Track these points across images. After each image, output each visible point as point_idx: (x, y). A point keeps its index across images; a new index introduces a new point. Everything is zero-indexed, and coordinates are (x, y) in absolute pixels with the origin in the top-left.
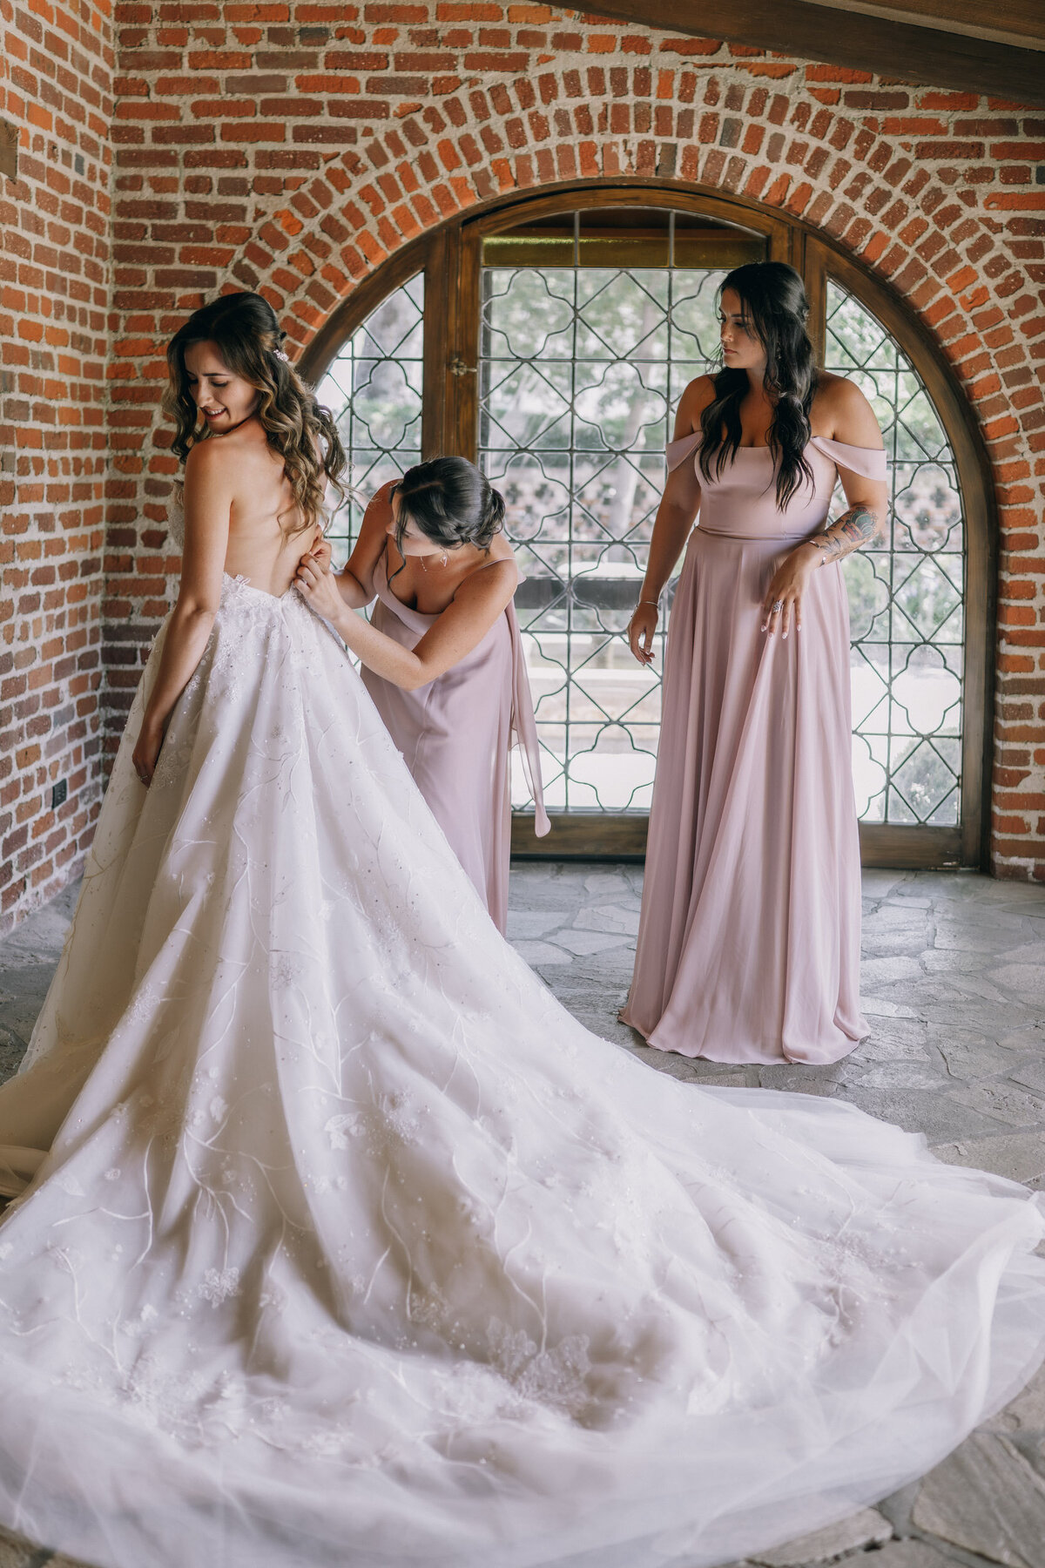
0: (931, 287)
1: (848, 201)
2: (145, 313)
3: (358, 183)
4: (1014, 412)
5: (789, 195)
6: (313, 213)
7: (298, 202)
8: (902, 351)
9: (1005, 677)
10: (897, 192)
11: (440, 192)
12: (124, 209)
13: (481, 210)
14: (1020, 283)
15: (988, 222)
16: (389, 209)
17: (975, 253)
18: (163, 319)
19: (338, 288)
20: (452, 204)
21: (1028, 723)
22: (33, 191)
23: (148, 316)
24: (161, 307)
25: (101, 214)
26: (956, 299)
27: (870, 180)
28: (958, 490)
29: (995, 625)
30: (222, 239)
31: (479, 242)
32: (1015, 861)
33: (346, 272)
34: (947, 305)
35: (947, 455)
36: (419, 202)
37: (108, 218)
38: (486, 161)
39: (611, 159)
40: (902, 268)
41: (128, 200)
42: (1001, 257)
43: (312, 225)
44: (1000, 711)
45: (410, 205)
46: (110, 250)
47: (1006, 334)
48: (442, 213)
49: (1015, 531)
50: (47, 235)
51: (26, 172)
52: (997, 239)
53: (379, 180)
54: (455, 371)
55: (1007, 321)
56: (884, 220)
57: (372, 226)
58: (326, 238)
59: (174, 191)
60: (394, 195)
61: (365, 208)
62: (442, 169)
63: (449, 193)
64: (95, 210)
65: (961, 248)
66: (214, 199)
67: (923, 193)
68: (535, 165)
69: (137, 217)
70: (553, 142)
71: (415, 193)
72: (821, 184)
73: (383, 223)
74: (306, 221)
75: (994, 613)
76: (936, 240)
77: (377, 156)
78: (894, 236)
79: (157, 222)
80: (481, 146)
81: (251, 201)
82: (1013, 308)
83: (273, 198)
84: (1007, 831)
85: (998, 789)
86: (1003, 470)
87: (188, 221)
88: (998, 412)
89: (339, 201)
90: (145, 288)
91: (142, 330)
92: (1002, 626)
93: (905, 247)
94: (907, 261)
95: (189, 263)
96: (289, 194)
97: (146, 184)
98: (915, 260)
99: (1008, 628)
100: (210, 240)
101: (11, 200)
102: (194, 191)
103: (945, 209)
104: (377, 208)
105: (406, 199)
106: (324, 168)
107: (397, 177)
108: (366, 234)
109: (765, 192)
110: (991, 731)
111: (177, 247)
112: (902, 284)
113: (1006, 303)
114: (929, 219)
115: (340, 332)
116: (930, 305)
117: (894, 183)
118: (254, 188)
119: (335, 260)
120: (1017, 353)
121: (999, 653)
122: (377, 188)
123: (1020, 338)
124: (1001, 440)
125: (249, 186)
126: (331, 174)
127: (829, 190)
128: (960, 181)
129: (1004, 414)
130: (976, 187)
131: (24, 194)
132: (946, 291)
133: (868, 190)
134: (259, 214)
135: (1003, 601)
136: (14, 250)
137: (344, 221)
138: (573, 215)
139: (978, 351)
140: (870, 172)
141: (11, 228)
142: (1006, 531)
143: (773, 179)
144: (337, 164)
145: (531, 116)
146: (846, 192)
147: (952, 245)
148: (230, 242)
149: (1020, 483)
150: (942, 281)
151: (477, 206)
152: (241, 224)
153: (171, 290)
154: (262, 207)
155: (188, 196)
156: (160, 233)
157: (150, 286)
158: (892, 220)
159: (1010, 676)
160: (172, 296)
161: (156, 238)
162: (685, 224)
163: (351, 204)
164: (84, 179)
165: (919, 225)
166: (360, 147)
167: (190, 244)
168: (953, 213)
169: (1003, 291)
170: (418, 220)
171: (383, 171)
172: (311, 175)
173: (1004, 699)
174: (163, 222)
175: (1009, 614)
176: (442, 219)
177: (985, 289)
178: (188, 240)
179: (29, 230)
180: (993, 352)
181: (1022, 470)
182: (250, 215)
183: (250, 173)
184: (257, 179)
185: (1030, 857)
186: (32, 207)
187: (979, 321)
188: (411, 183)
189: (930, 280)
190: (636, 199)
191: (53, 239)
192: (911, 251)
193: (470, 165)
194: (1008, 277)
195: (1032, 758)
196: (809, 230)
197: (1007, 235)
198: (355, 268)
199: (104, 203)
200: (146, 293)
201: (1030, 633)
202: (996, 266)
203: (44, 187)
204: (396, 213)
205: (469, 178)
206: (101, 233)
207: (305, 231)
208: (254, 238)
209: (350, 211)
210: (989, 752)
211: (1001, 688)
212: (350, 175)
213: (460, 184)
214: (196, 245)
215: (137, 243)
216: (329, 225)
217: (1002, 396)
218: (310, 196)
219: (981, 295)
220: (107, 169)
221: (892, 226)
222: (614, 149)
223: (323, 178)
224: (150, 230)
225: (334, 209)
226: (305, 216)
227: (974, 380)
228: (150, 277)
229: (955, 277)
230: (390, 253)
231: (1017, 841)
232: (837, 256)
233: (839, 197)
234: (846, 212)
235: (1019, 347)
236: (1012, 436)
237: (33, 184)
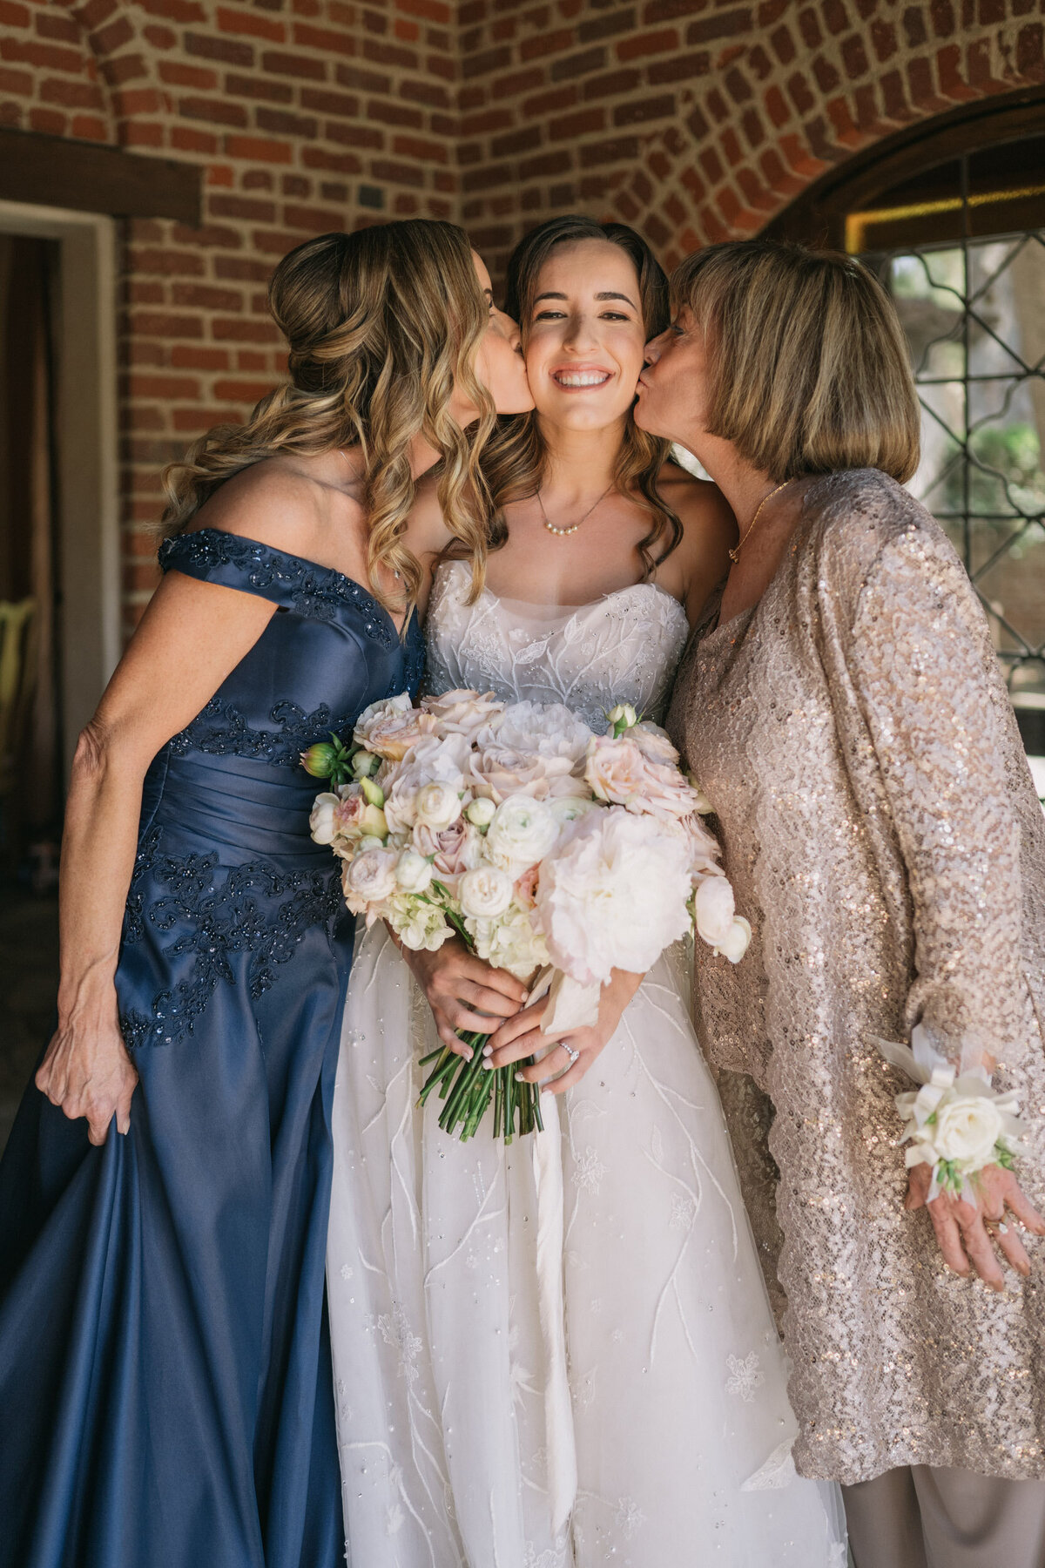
3: (679, 164)
6: (635, 213)
11: (769, 161)
16: (712, 192)
31: (840, 226)
36: (746, 178)
38: (819, 108)
39: (979, 63)
45: (735, 185)
53: (701, 158)
57: (694, 219)
59: (511, 211)
60: (717, 174)
62: (769, 128)
68: (879, 98)
70: (902, 57)
71: (740, 167)
73: (706, 214)
77: (698, 126)
80: (813, 87)
83: (597, 201)
89: (661, 193)
97: (487, 209)
102: (527, 209)
104: (699, 194)
105: (730, 179)
106: (645, 154)
107: (720, 149)
108: (688, 232)
118: (580, 193)
122: (700, 169)
125: (575, 192)
126: (652, 160)
138: (961, 160)
144: (657, 146)
145: (874, 26)
155: (524, 215)
163: (672, 195)
166: (678, 121)
170: (744, 202)
171: (704, 144)
172: (632, 166)
174: (503, 250)
183: (574, 176)
184: (583, 182)
188: (735, 154)
193: (801, 115)
205: (802, 134)
212: (670, 157)
216: (651, 226)
218: (631, 193)
222: (984, 49)
223: (644, 167)
225: (656, 206)
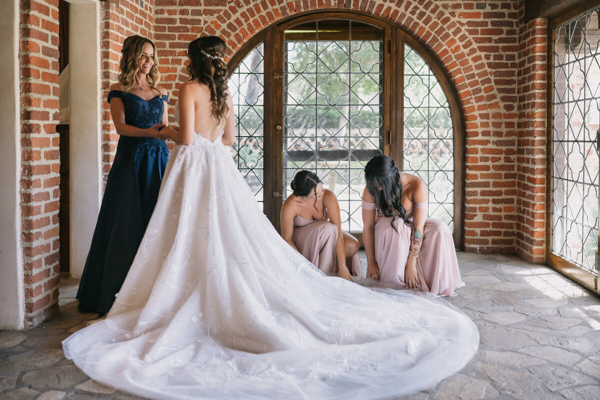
0: (440, 46)
1: (411, 16)
2: (166, 57)
3: (240, 11)
4: (470, 89)
5: (390, 14)
6: (224, 22)
7: (219, 18)
8: (431, 69)
9: (468, 181)
10: (428, 13)
11: (269, 14)
12: (158, 21)
13: (283, 21)
14: (471, 44)
15: (459, 22)
16: (251, 20)
17: (455, 33)
18: (172, 59)
19: (234, 48)
20: (273, 18)
21: (476, 197)
22: (125, 11)
23: (167, 59)
24: (171, 55)
25: (150, 23)
26: (449, 50)
27: (419, 8)
28: (451, 117)
29: (464, 164)
30: (192, 31)
31: (283, 32)
32: (472, 246)
33: (236, 42)
34: (446, 51)
35: (447, 105)
36: (262, 17)
37: (153, 24)
38: (285, 3)
39: (328, 1)
40: (430, 39)
41: (159, 18)
42: (464, 35)
43: (224, 26)
44: (466, 194)
45: (258, 19)
46: (153, 35)
47: (466, 62)
48: (270, 21)
49: (470, 130)
50: (130, 27)
51: (122, 4)
52: (463, 28)
53: (247, 10)
54: (275, 77)
55: (467, 57)
56: (423, 22)
57: (245, 26)
58: (229, 30)
59: (176, 15)
60: (253, 15)
61: (243, 20)
62: (270, 6)
63: (272, 14)
64: (147, 20)
65: (450, 32)
66: (190, 17)
67: (437, 12)
68: (301, 4)
69: (162, 24)
71: (260, 14)
72: (401, 10)
73: (249, 25)
74: (222, 25)
75: (464, 159)
76: (442, 29)
78: (427, 28)
79: (170, 25)
81: (202, 18)
82: (469, 52)
83: (210, 17)
84: (469, 236)
85: (466, 221)
86: (466, 109)
87: (181, 25)
88: (464, 89)
89: (234, 17)
90: (166, 49)
91: (165, 64)
92: (467, 164)
93: (431, 32)
94: (432, 36)
95: (181, 40)
96: (216, 15)
97: (165, 12)
98: (434, 36)
99: (469, 164)
100: (188, 31)
101: (117, 13)
102: (182, 14)
103: (445, 18)
104: (247, 20)
105: (257, 16)
106: (228, 6)
107: (254, 9)
108: (243, 29)
109: (382, 13)
110: (464, 201)
111: (177, 34)
112: (430, 45)
113: (466, 51)
114: (439, 22)
115: (235, 64)
116: (440, 52)
117: (427, 9)
118: (204, 13)
119: (232, 38)
120: (470, 68)
121: (466, 174)
122: (247, 13)
123: (471, 63)
124: (465, 99)
125: (202, 12)
126: (230, 8)
127: (404, 12)
128: (450, 8)
129: (466, 90)
130: (455, 10)
131: (122, 12)
132: (445, 47)
133: (418, 12)
134: (206, 22)
135: (467, 155)
136: (118, 31)
137: (235, 24)
138: (316, 22)
139: (457, 68)
140: (418, 5)
141: (117, 23)
142: (468, 131)
143: (385, 8)
144: (233, 4)
146: (410, 13)
147: (447, 31)
148: (196, 32)
149: (472, 114)
150: (444, 43)
151: (282, 19)
152: (199, 26)
153: (175, 49)
154: (206, 20)
155: (181, 16)
156: (170, 30)
157: (167, 48)
158: (426, 22)
159: (470, 181)
160: (175, 51)
161: (169, 31)
162: (355, 25)
163: (238, 18)
164: (143, 9)
165: (436, 24)
167: (181, 33)
168: (447, 19)
169: (465, 47)
170: (261, 24)
171: (249, 7)
172: (223, 8)
173: (468, 189)
174: (172, 25)
175: (469, 159)
176: (270, 23)
177: (459, 46)
178: (181, 32)
179: (124, 25)
180: (462, 68)
181: (473, 109)
182: (202, 23)
183: (202, 8)
184: (205, 10)
185: (478, 244)
186: (125, 17)
187: (457, 57)
188: (259, 11)
189: (440, 43)
190: (337, 16)
191: (132, 29)
192: (433, 33)
193: (279, 4)
194: (467, 42)
195: (478, 210)
196: (398, 26)
197: (466, 27)
198: (240, 41)
199: (151, 19)
200: (166, 51)
201: (477, 166)
202: (463, 38)
203: (129, 10)
204: (253, 21)
205: (279, 9)
206: (150, 29)
207: (222, 28)
208: (204, 31)
209: (237, 21)
210: (463, 208)
211: (467, 186)
212: (237, 8)
213: (276, 11)
214: (183, 33)
215: (163, 33)
216: (230, 26)
217: (465, 83)
218: (223, 16)
219: (458, 48)
220: (152, 7)
221: (426, 24)
223: (228, 9)
224: (167, 28)
225: (232, 20)
226: (222, 23)
227: (456, 78)
228: (167, 45)
229: (448, 42)
230: (252, 36)
231: (473, 239)
232: (407, 35)
233: (408, 14)
234: (410, 19)
235: (471, 66)
236: (469, 97)
237: (125, 9)
